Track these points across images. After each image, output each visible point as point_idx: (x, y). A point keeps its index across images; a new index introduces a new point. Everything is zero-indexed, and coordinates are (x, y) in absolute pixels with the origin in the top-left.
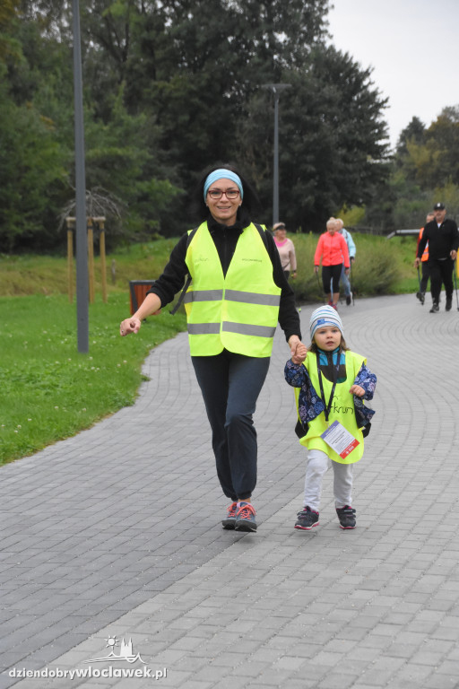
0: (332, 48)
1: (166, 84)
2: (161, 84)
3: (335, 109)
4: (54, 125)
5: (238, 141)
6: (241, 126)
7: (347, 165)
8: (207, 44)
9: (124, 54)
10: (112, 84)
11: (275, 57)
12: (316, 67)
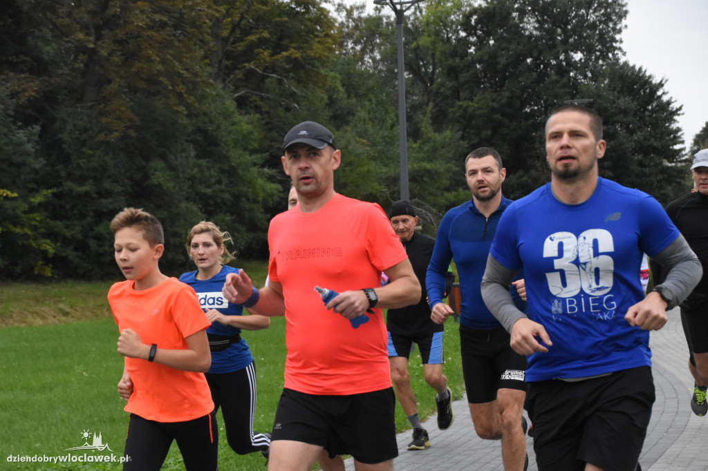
1: (470, 103)
2: (465, 104)
3: (630, 118)
4: (369, 146)
5: (538, 151)
7: (643, 169)
8: (507, 66)
9: (432, 80)
11: (572, 74)
12: (612, 80)
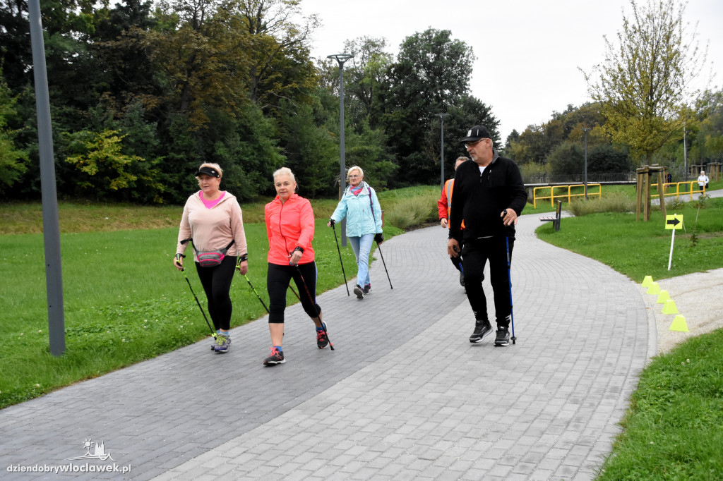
0: (472, 96)
1: (390, 115)
2: (388, 115)
6: (427, 134)
8: (410, 95)
9: (370, 102)
10: (364, 115)
11: (444, 101)
12: (464, 105)
